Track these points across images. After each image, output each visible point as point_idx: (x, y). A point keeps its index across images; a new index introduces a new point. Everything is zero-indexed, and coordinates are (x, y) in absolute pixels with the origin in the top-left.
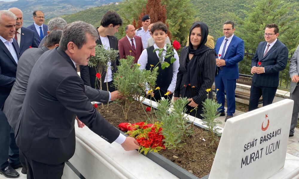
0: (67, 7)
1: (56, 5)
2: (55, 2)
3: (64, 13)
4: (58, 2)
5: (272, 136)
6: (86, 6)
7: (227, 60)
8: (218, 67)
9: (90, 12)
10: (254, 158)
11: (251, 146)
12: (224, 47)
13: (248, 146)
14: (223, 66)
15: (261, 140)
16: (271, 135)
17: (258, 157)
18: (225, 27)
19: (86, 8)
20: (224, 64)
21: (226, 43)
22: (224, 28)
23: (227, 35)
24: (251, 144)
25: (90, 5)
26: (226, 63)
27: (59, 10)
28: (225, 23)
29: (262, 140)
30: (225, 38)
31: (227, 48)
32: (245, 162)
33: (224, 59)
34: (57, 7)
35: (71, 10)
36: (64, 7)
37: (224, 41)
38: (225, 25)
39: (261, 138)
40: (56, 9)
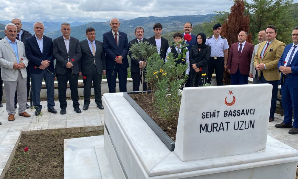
0: (177, 24)
1: (167, 22)
2: (167, 19)
3: (173, 30)
4: (169, 20)
5: (242, 114)
6: (194, 23)
7: (293, 67)
8: (285, 75)
9: (198, 28)
10: (218, 128)
11: (212, 116)
12: (291, 54)
13: (207, 115)
14: (290, 74)
15: (225, 114)
16: (241, 112)
17: (223, 129)
18: (294, 32)
19: (195, 24)
20: (291, 72)
21: (294, 50)
22: (293, 34)
23: (296, 41)
24: (212, 114)
25: (199, 21)
26: (292, 70)
27: (169, 27)
28: (295, 29)
29: (227, 114)
30: (294, 45)
31: (295, 54)
32: (204, 128)
33: (290, 66)
34: (168, 24)
35: (181, 26)
36: (174, 24)
37: (292, 48)
38: (295, 30)
39: (225, 111)
40: (166, 26)
